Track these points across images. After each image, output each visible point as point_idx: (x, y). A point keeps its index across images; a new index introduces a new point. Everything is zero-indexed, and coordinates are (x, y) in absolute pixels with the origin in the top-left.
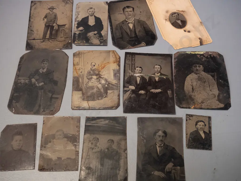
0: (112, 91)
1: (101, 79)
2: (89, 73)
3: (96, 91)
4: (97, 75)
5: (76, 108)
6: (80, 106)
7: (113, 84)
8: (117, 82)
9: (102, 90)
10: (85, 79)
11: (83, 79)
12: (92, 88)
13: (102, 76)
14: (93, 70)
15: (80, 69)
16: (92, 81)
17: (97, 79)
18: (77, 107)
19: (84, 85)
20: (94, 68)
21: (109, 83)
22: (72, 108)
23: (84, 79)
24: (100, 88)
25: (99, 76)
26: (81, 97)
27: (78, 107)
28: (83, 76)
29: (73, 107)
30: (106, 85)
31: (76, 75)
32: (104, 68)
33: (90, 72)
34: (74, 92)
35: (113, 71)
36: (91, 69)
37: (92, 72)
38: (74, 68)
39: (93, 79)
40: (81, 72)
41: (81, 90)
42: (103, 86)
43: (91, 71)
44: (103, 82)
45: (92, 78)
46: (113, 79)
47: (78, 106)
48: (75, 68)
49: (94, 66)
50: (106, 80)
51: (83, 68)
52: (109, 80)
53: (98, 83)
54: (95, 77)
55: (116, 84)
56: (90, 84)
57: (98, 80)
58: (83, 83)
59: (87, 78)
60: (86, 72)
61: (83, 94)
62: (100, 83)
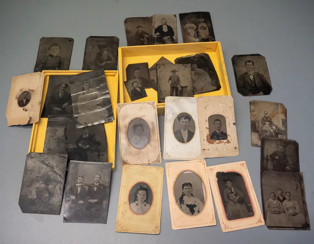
0: (282, 136)
1: (272, 125)
2: (263, 119)
3: (269, 134)
4: (269, 122)
5: (255, 145)
7: (282, 130)
8: (284, 129)
9: (274, 134)
10: (260, 123)
11: (258, 123)
12: (266, 131)
13: (273, 123)
14: (266, 118)
15: (255, 115)
16: (265, 126)
17: (270, 124)
18: (256, 145)
19: (260, 128)
20: (267, 115)
21: (279, 129)
22: (251, 145)
23: (260, 124)
24: (272, 132)
25: (271, 123)
26: (258, 138)
27: (257, 145)
28: (258, 121)
29: (253, 144)
30: (277, 131)
31: (253, 120)
32: (274, 116)
33: (264, 119)
34: (252, 133)
35: (281, 120)
36: (264, 116)
37: (265, 119)
38: (251, 114)
39: (266, 125)
40: (257, 118)
41: (257, 132)
42: (275, 131)
43: (265, 118)
44: (274, 128)
45: (265, 124)
46: (282, 126)
48: (252, 114)
49: (267, 114)
50: (276, 127)
51: (258, 115)
52: (278, 127)
53: (271, 128)
54: (267, 123)
55: (284, 130)
56: (264, 128)
57: (270, 125)
58: (259, 126)
59: (262, 123)
60: (261, 119)
61: (259, 135)
62: (272, 129)
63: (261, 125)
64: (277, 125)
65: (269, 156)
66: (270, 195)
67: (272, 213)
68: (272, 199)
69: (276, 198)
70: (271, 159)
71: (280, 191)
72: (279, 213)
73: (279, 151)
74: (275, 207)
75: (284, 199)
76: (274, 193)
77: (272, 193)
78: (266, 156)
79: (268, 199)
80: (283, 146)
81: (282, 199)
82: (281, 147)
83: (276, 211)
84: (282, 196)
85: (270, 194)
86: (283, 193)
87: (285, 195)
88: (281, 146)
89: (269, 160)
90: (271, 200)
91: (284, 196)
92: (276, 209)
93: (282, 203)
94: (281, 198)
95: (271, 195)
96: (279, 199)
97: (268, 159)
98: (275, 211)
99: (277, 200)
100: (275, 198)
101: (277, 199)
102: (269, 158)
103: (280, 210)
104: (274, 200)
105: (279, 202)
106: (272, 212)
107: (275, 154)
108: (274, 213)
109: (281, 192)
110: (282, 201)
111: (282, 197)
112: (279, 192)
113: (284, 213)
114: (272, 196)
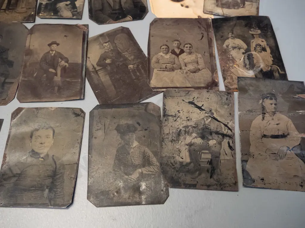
65: (96, 66)
66: (161, 48)
67: (160, 70)
68: (164, 53)
69: (170, 51)
70: (101, 68)
72: (173, 70)
73: (107, 51)
74: (167, 62)
76: (166, 45)
77: (164, 45)
79: (156, 54)
80: (109, 41)
81: (178, 53)
82: (107, 44)
83: (167, 67)
84: (178, 48)
85: (161, 46)
86: (181, 44)
87: (184, 47)
88: (106, 43)
89: (98, 70)
90: (161, 54)
91: (182, 48)
92: (167, 65)
93: (178, 57)
94: (178, 51)
95: (163, 47)
96: (173, 52)
98: (166, 68)
99: (171, 54)
100: (168, 51)
101: (171, 53)
102: (98, 68)
103: (174, 65)
104: (167, 54)
105: (174, 56)
106: (161, 68)
107: (103, 58)
108: (164, 71)
109: (178, 44)
110: (178, 55)
111: (180, 50)
112: (175, 44)
113: (179, 70)
114: (163, 49)
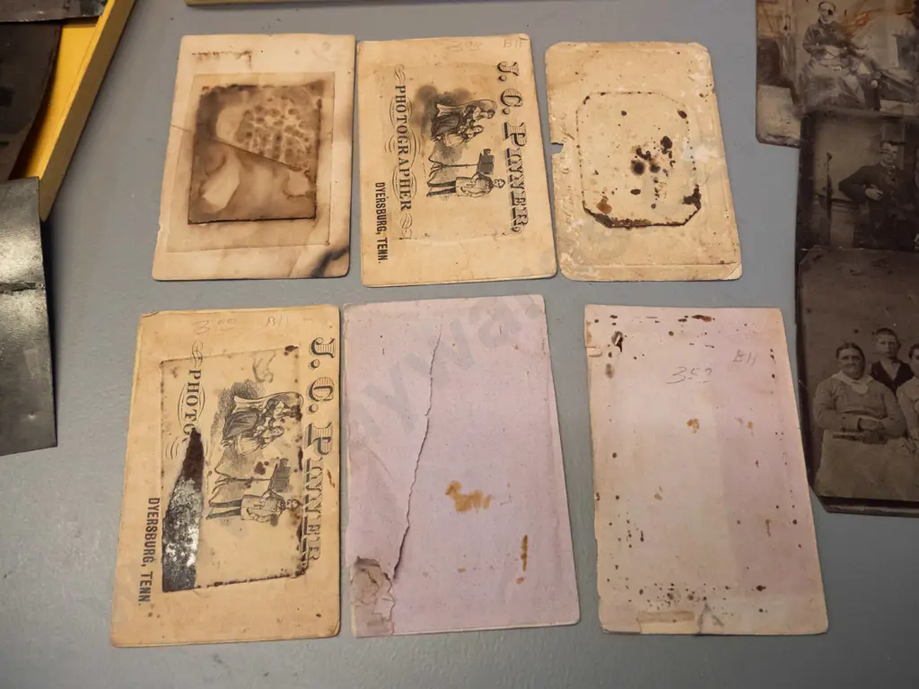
0: (898, 103)
1: (855, 60)
2: (813, 34)
3: (840, 95)
4: (839, 44)
5: (772, 139)
6: (788, 135)
7: (897, 80)
8: (909, 78)
9: (861, 96)
10: (800, 50)
11: (792, 49)
12: (825, 83)
13: (858, 51)
14: (827, 28)
15: (779, 18)
16: (823, 62)
17: (842, 56)
18: (776, 137)
19: (799, 71)
20: (830, 20)
21: (884, 77)
22: (758, 136)
23: (798, 52)
24: (854, 88)
25: (849, 52)
26: (788, 108)
27: (781, 137)
28: (792, 40)
29: (763, 135)
30: (875, 83)
31: (769, 34)
32: (865, 24)
33: (816, 33)
34: (763, 87)
35: (894, 39)
36: (819, 21)
37: (822, 34)
38: (761, 12)
39: (827, 56)
40: (786, 28)
41: (785, 84)
42: (865, 84)
43: (821, 30)
44: (863, 69)
45: (822, 52)
46: (897, 65)
47: (778, 132)
48: (765, 11)
49: (830, 13)
50: (872, 65)
51: (792, 17)
52: (883, 67)
53: (847, 70)
54: (832, 50)
55: (907, 81)
56: (818, 70)
57: (845, 61)
58: (793, 63)
59: (809, 51)
60: (802, 31)
61: (795, 98)
62: (854, 73)
63: (802, 56)
64: (875, 58)
65: (835, 186)
66: (838, 355)
67: (843, 437)
68: (848, 374)
69: (869, 367)
70: (846, 199)
71: (885, 337)
72: (880, 437)
73: (884, 165)
74: (861, 409)
75: (906, 373)
76: (856, 347)
77: (847, 346)
78: (825, 185)
79: (826, 374)
80: (901, 143)
81: (893, 376)
82: (894, 148)
83: (863, 427)
84: (894, 359)
85: (840, 349)
86: (899, 346)
87: (911, 355)
88: (893, 144)
89: (836, 200)
90: (840, 376)
91: (906, 360)
92: (864, 417)
93: (894, 391)
94: (892, 370)
95: (844, 352)
96: (879, 374)
97: (833, 197)
98: (860, 429)
99: (871, 378)
100: (863, 368)
101: (873, 374)
102: (837, 195)
103: (885, 422)
104: (858, 376)
105: (880, 387)
106: (844, 430)
107: (864, 177)
108: (853, 438)
109: (890, 343)
110: (893, 385)
111: (898, 365)
112: (882, 344)
113: (902, 441)
114: (846, 358)
